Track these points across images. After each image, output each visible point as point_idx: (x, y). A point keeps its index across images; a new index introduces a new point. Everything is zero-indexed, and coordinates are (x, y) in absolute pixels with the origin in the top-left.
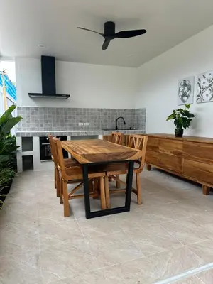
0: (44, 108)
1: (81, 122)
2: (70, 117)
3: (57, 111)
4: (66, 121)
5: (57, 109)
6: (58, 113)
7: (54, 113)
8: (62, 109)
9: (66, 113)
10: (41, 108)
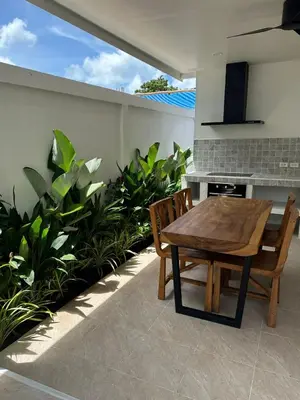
0: (228, 140)
1: (285, 160)
2: (266, 153)
3: (245, 145)
4: (259, 159)
5: (247, 141)
6: (247, 147)
7: (241, 147)
8: (254, 141)
9: (260, 147)
10: (223, 141)
